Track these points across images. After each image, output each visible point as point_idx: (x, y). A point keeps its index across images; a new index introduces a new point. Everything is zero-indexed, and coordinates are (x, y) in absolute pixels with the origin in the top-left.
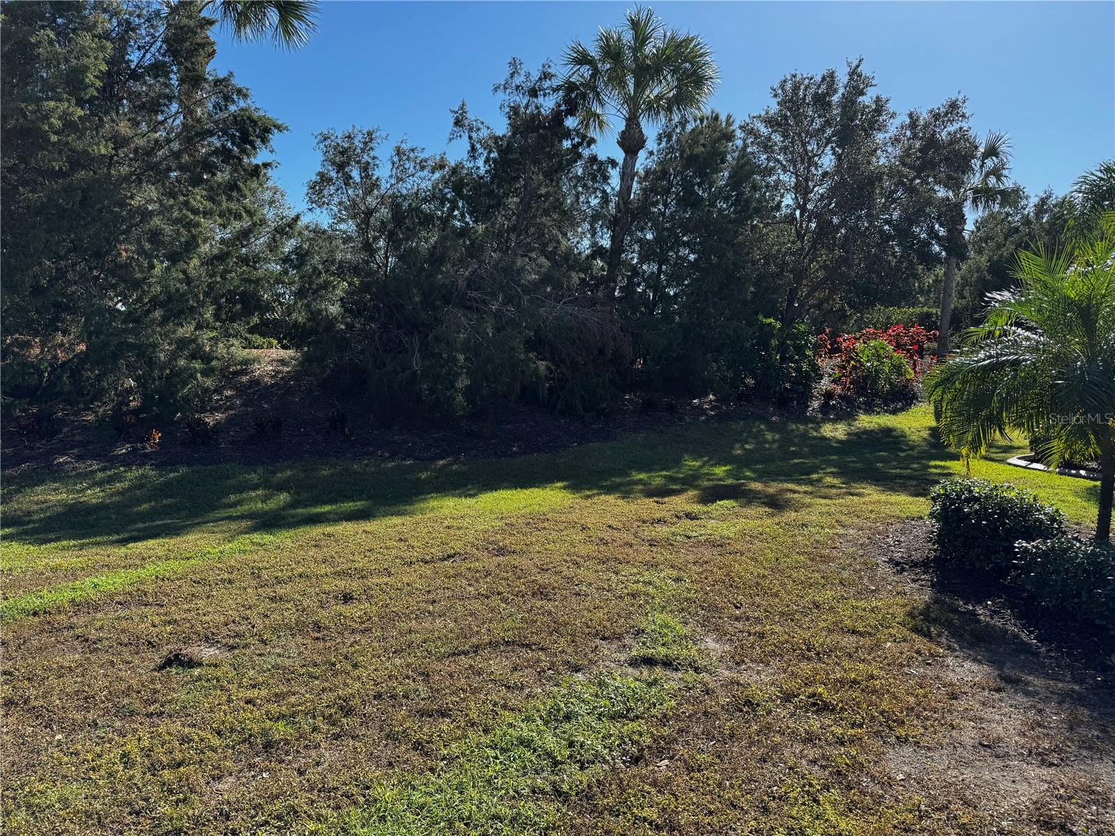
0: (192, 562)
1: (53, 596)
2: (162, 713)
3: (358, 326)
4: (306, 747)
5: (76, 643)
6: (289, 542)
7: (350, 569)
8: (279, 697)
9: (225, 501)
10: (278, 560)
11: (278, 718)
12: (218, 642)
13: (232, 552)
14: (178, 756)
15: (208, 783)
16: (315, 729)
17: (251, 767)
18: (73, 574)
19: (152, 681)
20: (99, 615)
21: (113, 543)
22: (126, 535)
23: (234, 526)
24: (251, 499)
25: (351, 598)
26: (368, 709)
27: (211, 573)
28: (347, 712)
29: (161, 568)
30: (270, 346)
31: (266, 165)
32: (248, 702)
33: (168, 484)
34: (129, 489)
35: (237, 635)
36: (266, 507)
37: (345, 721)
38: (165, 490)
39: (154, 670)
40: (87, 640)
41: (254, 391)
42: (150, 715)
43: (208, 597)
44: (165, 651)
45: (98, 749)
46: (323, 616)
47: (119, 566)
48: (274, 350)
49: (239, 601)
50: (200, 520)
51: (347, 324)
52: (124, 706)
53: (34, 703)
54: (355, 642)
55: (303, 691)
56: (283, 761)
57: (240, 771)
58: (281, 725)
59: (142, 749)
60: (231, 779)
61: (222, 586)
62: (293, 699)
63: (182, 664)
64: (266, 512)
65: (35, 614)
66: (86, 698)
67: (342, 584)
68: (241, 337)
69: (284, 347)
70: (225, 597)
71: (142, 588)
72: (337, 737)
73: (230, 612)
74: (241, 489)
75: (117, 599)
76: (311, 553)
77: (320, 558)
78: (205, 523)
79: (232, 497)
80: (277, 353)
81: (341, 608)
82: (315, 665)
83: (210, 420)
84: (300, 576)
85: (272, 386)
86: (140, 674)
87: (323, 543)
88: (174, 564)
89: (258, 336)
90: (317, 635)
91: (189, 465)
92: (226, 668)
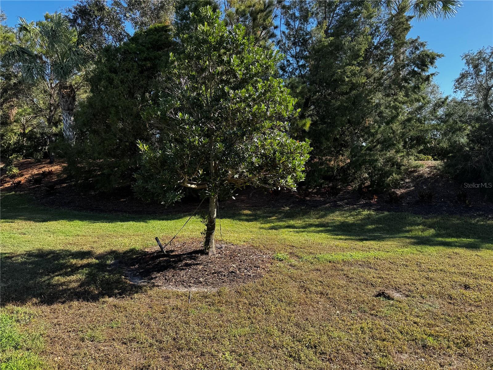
0: (390, 254)
1: (336, 256)
2: (377, 315)
3: (476, 148)
4: (444, 354)
5: (344, 277)
6: (435, 253)
7: (469, 273)
8: (430, 325)
9: (404, 229)
10: (430, 260)
11: (430, 335)
12: (401, 291)
13: (407, 253)
14: (384, 337)
15: (396, 353)
16: (448, 347)
17: (416, 353)
18: (343, 249)
19: (373, 301)
20: (352, 268)
21: (357, 240)
22: (362, 237)
23: (408, 241)
24: (416, 230)
25: (469, 287)
26: (479, 347)
27: (398, 260)
28: (467, 345)
29: (377, 253)
30: (428, 159)
31: (432, 75)
32: (415, 323)
33: (379, 219)
34: (364, 219)
35: (410, 291)
36: (423, 235)
37: (466, 349)
38: (378, 221)
39: (374, 296)
40: (348, 277)
41: (420, 180)
42: (372, 315)
43: (396, 271)
44: (378, 289)
45: (352, 322)
46: (453, 292)
47: (360, 250)
48: (430, 161)
49: (411, 275)
50: (393, 236)
51: (470, 148)
52: (362, 308)
53: (329, 296)
54: (472, 310)
55: (442, 326)
56: (432, 357)
57: (411, 353)
58: (431, 339)
59: (369, 328)
60: (407, 355)
61: (402, 267)
62: (437, 329)
63: (385, 297)
64: (423, 237)
65: (330, 262)
66: (348, 300)
67: (464, 279)
68: (414, 155)
69: (435, 160)
70: (404, 272)
71: (369, 260)
72: (461, 355)
73: (407, 280)
74: (411, 224)
75: (359, 263)
76: (446, 260)
77: (451, 264)
78: (395, 237)
79: (407, 228)
80: (432, 163)
81: (464, 291)
82: (449, 316)
83: (399, 192)
84: (441, 270)
85: (428, 178)
86: (368, 297)
87: (453, 257)
88: (382, 253)
89: (422, 155)
90: (450, 301)
91: (388, 211)
92: (405, 304)
